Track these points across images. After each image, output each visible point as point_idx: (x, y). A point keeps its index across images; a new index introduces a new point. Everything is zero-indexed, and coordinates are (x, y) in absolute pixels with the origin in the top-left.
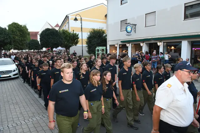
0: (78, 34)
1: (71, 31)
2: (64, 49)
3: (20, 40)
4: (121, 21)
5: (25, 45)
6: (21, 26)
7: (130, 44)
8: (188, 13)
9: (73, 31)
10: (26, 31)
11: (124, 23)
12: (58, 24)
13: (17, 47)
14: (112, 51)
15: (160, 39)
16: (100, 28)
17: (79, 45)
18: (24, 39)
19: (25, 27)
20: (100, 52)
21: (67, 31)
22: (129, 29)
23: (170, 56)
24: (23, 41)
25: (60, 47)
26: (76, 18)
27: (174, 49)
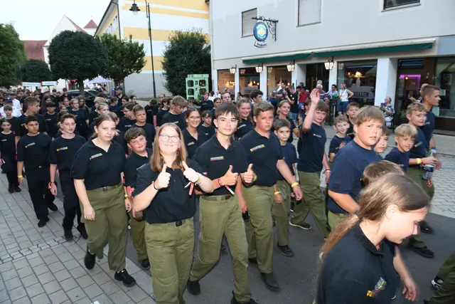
0: (142, 45)
1: (124, 37)
2: (109, 82)
4: (242, 13)
5: (13, 74)
7: (265, 68)
9: (131, 36)
10: (14, 38)
11: (250, 16)
12: (92, 21)
14: (224, 83)
15: (331, 56)
16: (195, 31)
17: (146, 70)
18: (11, 59)
19: (10, 28)
20: (196, 87)
21: (115, 36)
22: (261, 31)
23: (352, 94)
24: (7, 63)
25: (100, 77)
26: (134, 5)
27: (361, 79)
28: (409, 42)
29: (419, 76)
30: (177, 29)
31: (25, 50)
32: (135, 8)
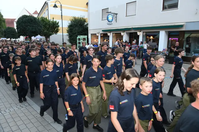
0: (58, 22)
1: (50, 19)
2: (43, 38)
4: (102, 10)
7: (112, 34)
8: (166, 4)
9: (53, 18)
10: (1, 17)
11: (105, 11)
12: (36, 11)
14: (94, 40)
15: (140, 29)
16: (82, 17)
17: (60, 33)
20: (81, 41)
21: (46, 18)
22: (110, 18)
23: (149, 46)
25: (39, 35)
26: (55, 5)
27: (153, 39)
28: (173, 24)
29: (178, 39)
30: (74, 16)
31: (6, 23)
32: (55, 6)
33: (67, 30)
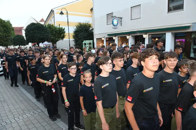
0: (64, 29)
1: (56, 25)
2: (50, 44)
3: (4, 36)
4: (107, 15)
5: (9, 41)
6: (4, 21)
7: (117, 37)
8: (171, 6)
9: (59, 25)
10: (10, 26)
11: (110, 16)
12: (42, 19)
13: (1, 43)
14: (99, 44)
15: (146, 32)
16: (86, 22)
17: (66, 39)
18: (9, 34)
19: (9, 22)
20: (87, 46)
21: (53, 25)
22: (115, 22)
24: (7, 36)
25: (46, 42)
28: (179, 26)
29: (184, 40)
30: (79, 22)
31: (14, 31)
32: (61, 13)
33: (73, 35)
